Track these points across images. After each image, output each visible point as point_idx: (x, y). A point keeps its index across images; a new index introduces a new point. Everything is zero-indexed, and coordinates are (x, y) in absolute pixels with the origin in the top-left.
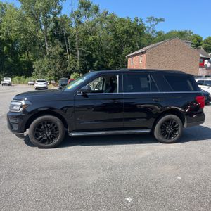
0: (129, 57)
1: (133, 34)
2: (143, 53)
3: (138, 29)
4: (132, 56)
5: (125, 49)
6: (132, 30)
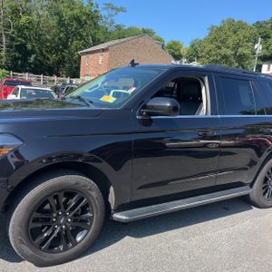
0: (84, 54)
1: (86, 23)
2: (103, 50)
3: (93, 17)
4: (87, 53)
5: (75, 42)
6: (84, 18)
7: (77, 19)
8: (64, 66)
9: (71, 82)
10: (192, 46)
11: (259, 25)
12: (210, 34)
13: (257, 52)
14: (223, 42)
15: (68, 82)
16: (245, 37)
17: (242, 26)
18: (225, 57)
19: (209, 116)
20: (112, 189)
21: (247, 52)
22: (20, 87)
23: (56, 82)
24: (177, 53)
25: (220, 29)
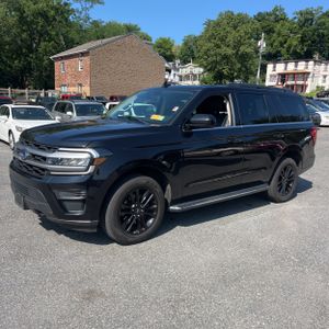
0: (57, 59)
1: (54, 19)
2: (83, 54)
3: (63, 11)
4: (62, 58)
5: (42, 44)
6: (52, 13)
7: (43, 14)
8: (31, 75)
9: (46, 95)
10: (186, 44)
11: (260, 17)
12: (207, 31)
13: (261, 50)
14: (222, 40)
15: (42, 95)
16: (246, 33)
17: (242, 19)
18: (226, 57)
19: (234, 126)
20: (169, 187)
21: (249, 50)
22: (10, 106)
23: (27, 96)
24: (168, 53)
25: (218, 24)
